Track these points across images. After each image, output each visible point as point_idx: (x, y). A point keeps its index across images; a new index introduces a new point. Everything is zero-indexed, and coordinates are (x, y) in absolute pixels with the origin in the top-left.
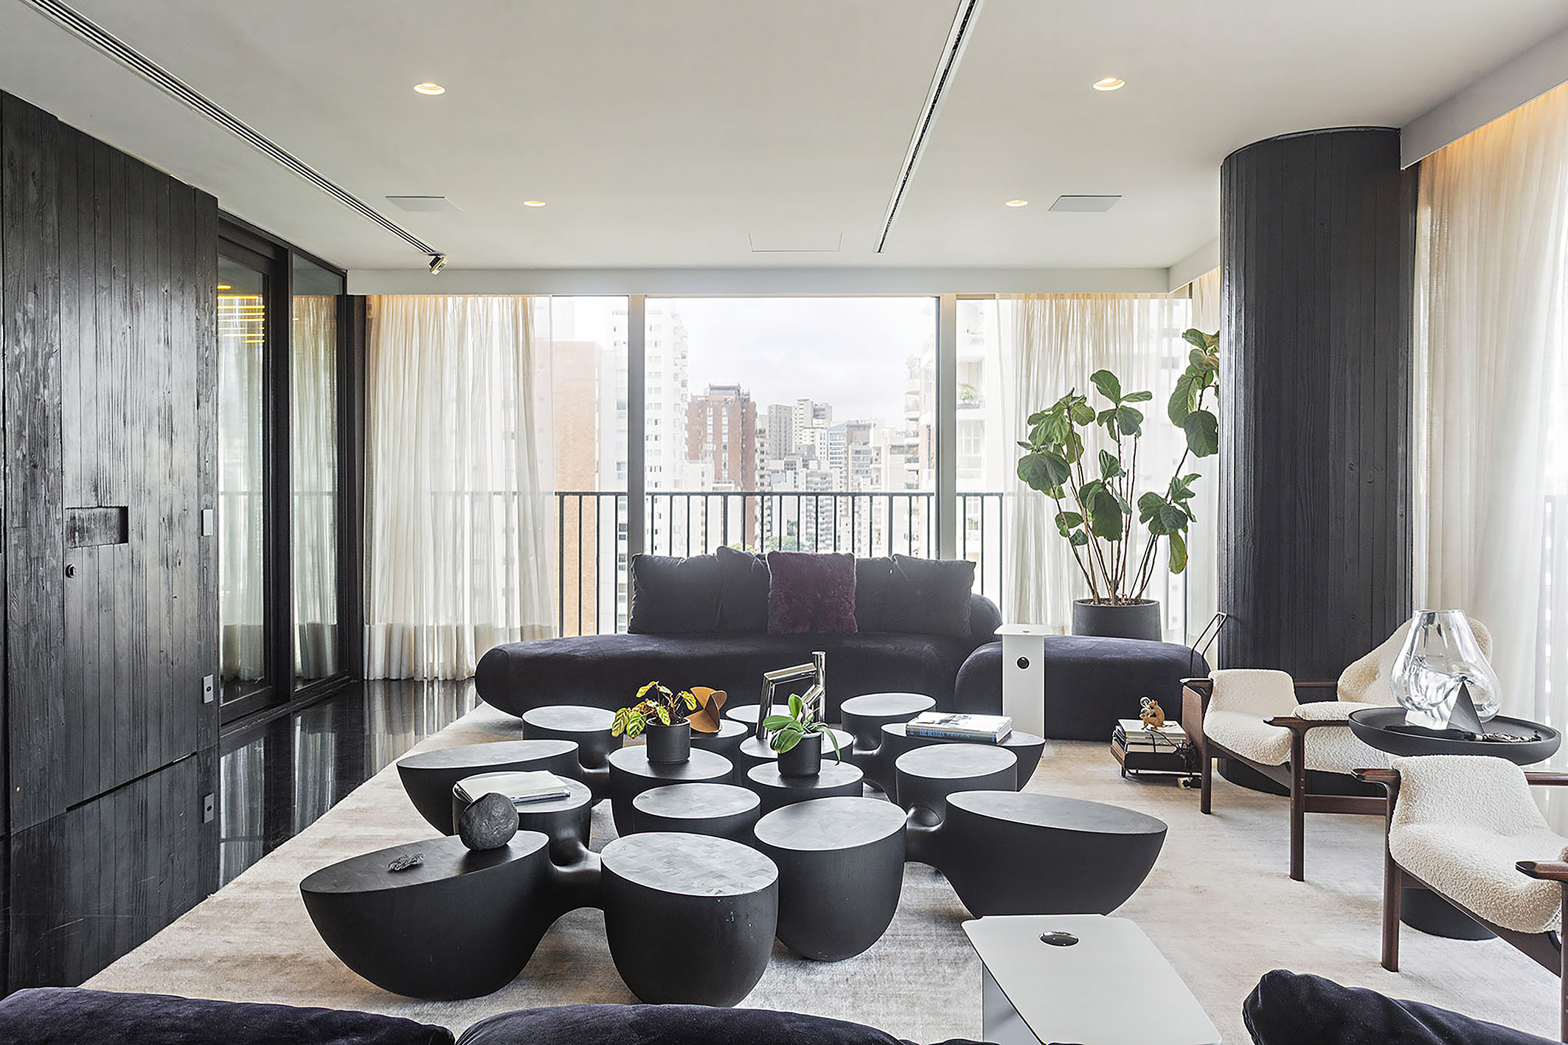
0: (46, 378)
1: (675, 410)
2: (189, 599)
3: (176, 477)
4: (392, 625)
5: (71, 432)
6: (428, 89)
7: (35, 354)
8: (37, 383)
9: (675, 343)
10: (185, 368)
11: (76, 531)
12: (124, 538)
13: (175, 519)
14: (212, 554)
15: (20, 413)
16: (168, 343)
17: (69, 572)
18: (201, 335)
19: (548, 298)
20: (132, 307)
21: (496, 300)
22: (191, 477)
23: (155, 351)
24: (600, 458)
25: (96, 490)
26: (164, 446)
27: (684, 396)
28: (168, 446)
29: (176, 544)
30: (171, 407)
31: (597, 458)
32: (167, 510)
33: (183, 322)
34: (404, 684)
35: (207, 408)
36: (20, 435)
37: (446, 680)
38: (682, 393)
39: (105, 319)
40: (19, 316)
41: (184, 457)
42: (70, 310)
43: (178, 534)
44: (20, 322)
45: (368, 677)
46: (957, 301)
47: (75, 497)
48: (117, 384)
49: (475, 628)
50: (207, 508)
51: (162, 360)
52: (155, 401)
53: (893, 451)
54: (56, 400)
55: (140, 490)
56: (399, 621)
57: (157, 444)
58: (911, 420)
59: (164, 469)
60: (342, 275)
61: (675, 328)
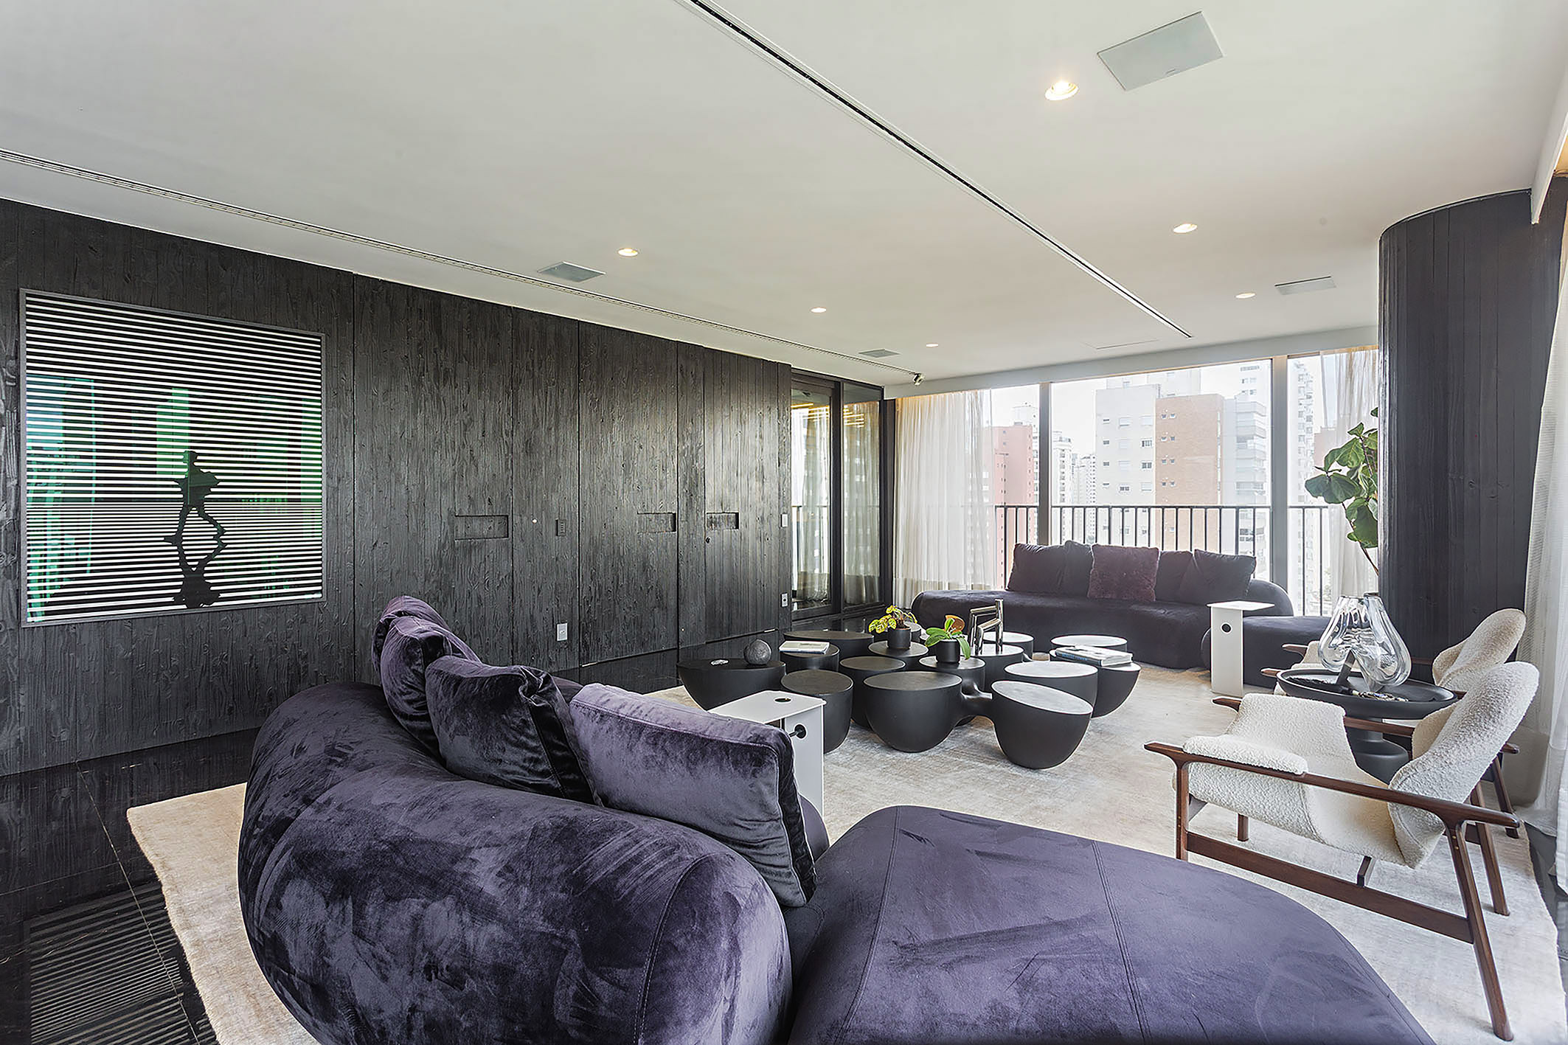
0: (697, 458)
1: (1299, 441)
2: (773, 556)
3: (766, 499)
5: (709, 480)
7: (692, 449)
8: (693, 460)
9: (1300, 387)
10: (771, 447)
11: (712, 522)
12: (737, 527)
13: (765, 518)
14: (787, 536)
15: (685, 473)
16: (761, 437)
17: (708, 541)
18: (781, 430)
20: (741, 422)
22: (775, 499)
23: (753, 442)
24: (1221, 479)
25: (722, 505)
26: (759, 485)
27: (1310, 430)
28: (761, 485)
29: (766, 530)
30: (762, 466)
31: (1219, 480)
32: (761, 514)
33: (770, 427)
35: (784, 466)
36: (685, 483)
38: (1306, 426)
39: (726, 429)
40: (684, 433)
41: (771, 488)
42: (710, 428)
43: (767, 525)
44: (685, 436)
47: (711, 508)
48: (733, 458)
50: (784, 513)
51: (758, 444)
52: (754, 464)
54: (702, 467)
55: (745, 505)
57: (755, 484)
59: (758, 495)
60: (881, 389)
61: (1300, 375)
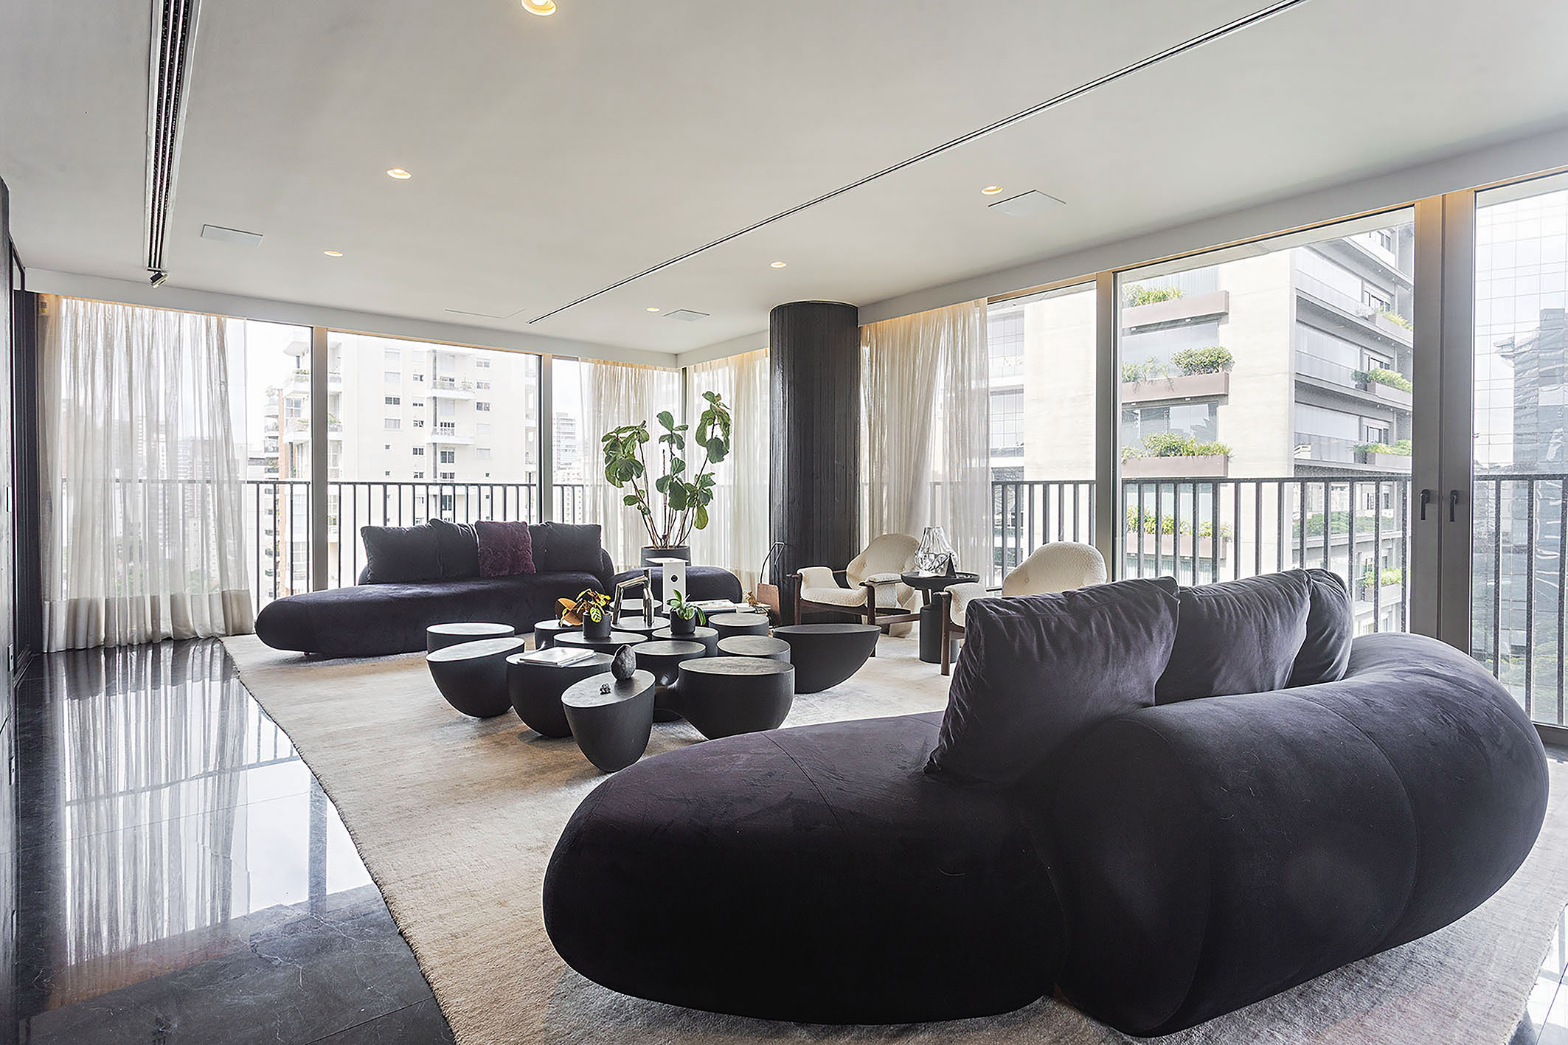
4: (78, 600)
6: (398, 174)
19: (243, 321)
21: (187, 317)
34: (91, 652)
37: (140, 644)
45: (48, 649)
46: (553, 360)
49: (171, 596)
53: (250, 462)
56: (86, 595)
58: (269, 437)
